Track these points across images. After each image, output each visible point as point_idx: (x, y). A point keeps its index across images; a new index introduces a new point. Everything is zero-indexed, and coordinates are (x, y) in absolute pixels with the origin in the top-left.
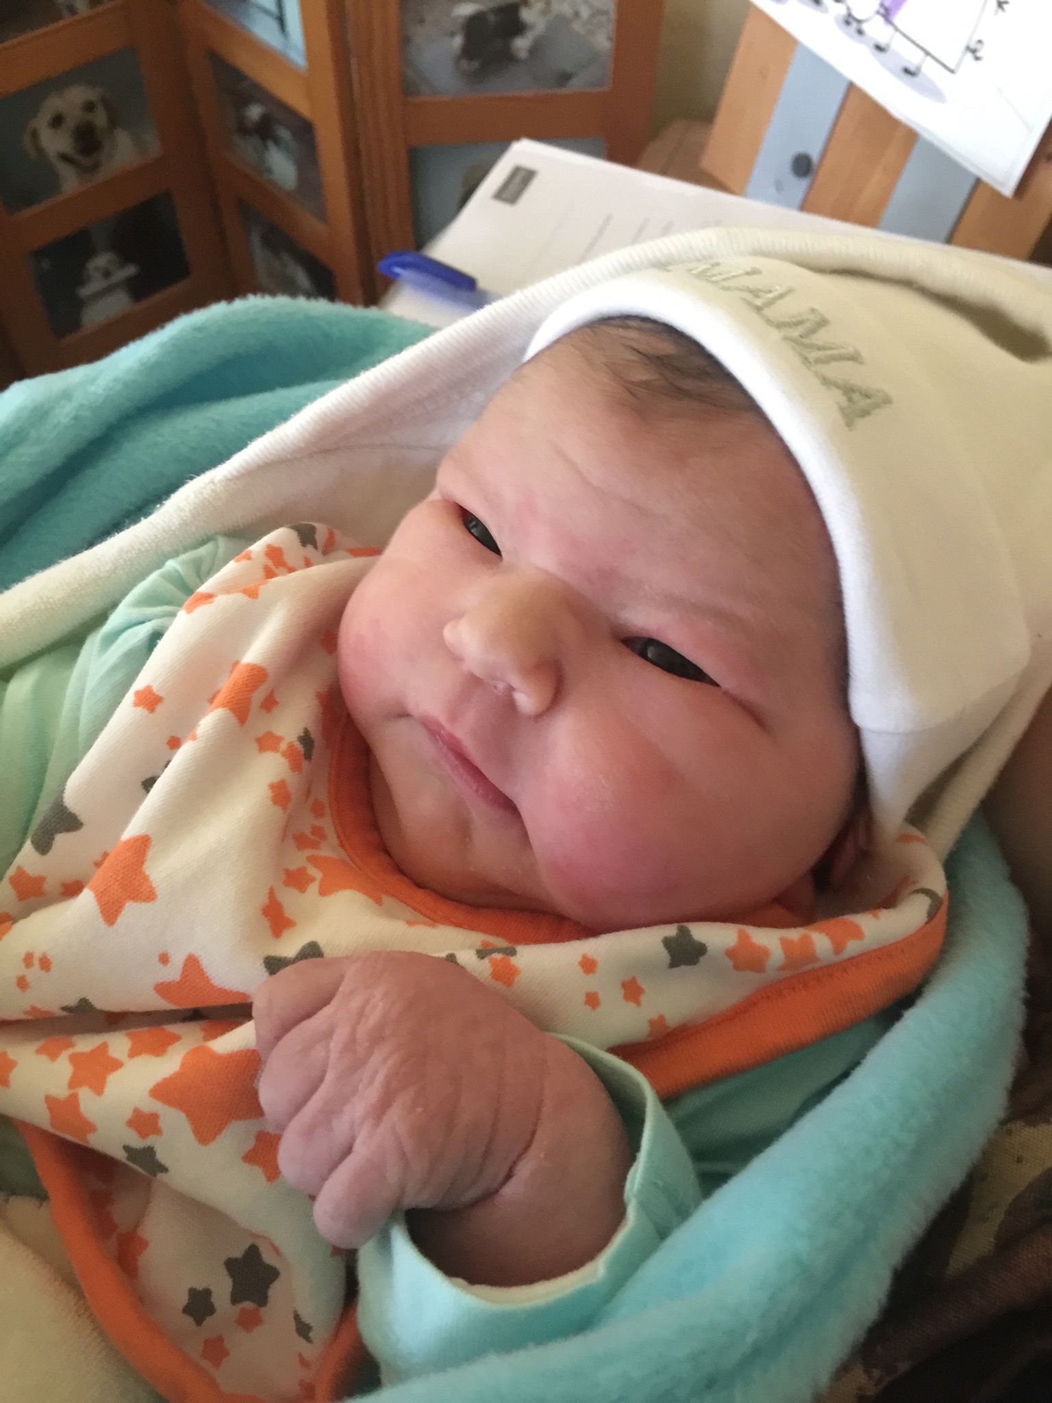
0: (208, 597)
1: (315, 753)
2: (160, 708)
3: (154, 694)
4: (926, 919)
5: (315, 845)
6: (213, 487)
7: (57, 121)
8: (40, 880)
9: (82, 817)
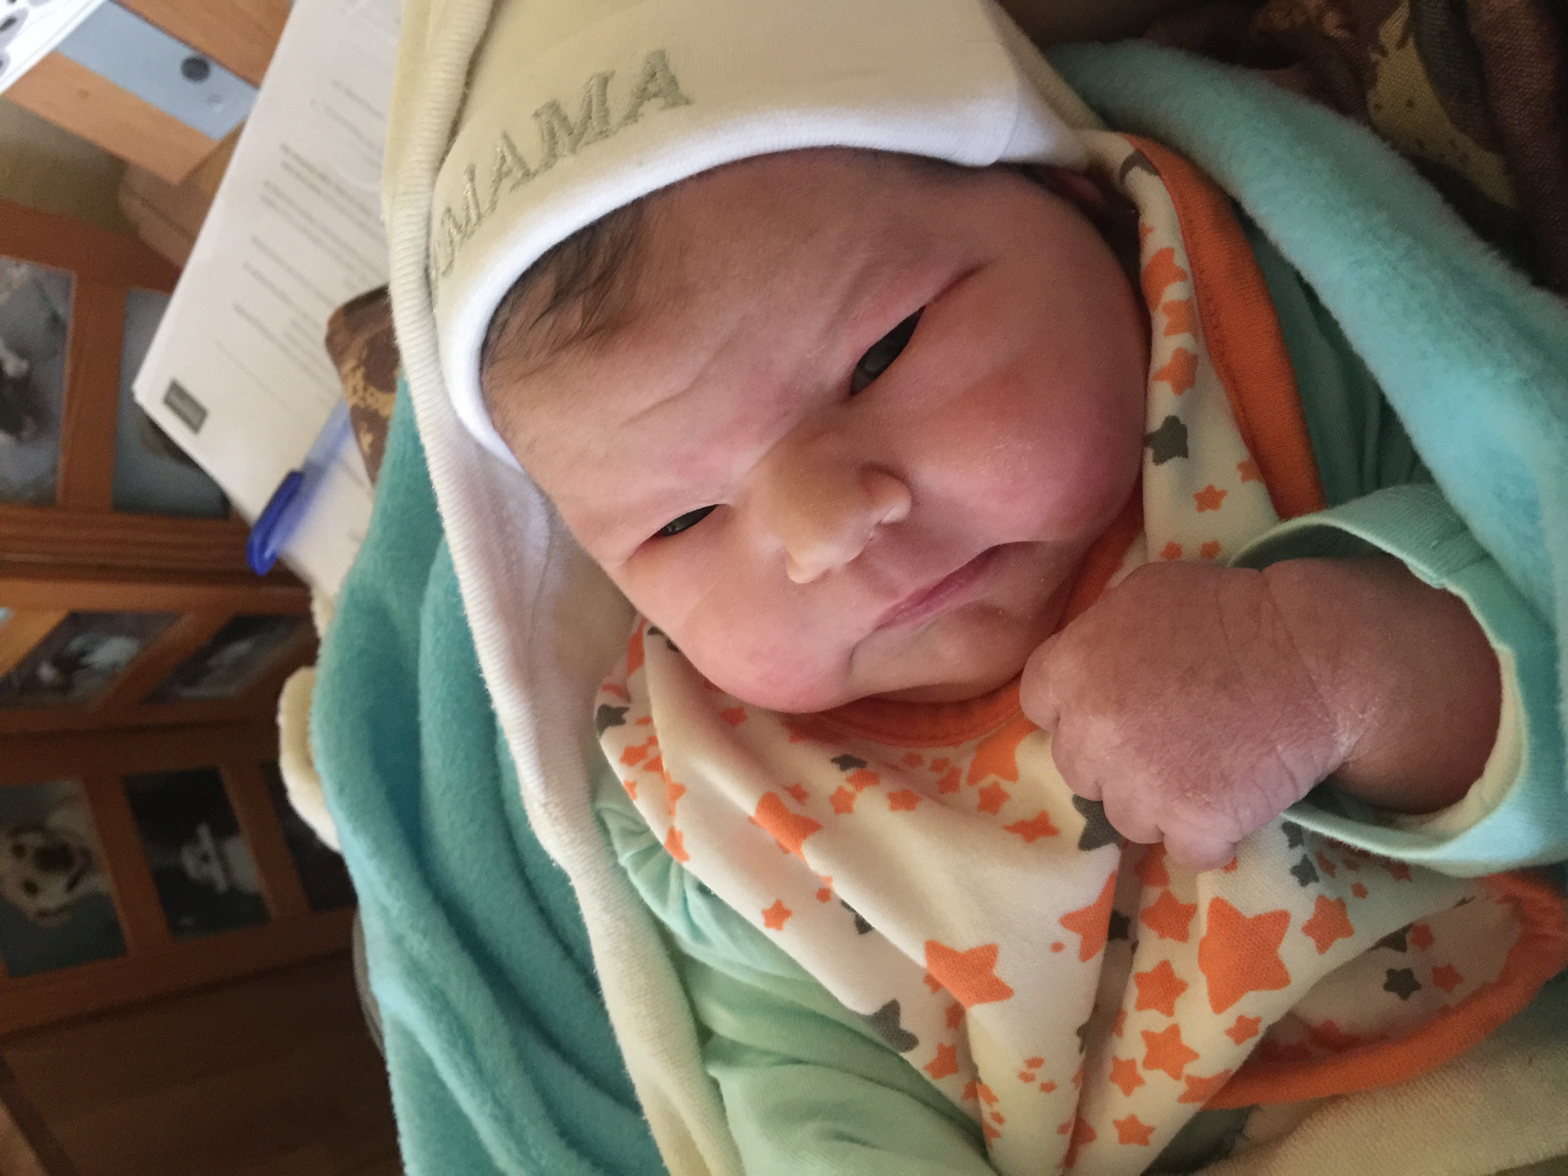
0: (673, 835)
1: (858, 755)
2: (787, 905)
3: (772, 909)
4: (1157, 177)
5: (955, 773)
6: (552, 805)
7: (31, 888)
8: (941, 1049)
9: (887, 999)
